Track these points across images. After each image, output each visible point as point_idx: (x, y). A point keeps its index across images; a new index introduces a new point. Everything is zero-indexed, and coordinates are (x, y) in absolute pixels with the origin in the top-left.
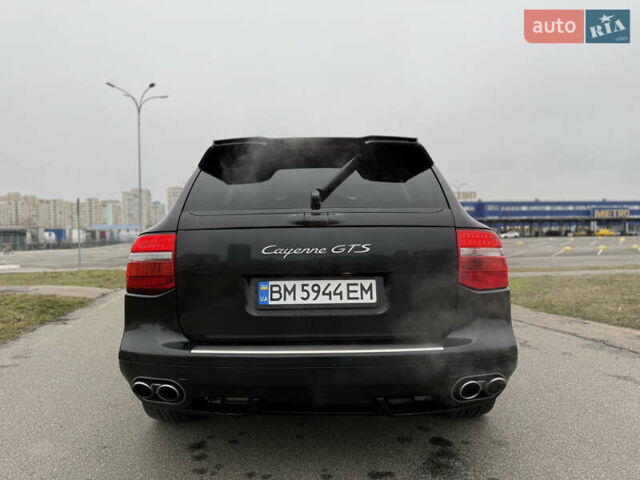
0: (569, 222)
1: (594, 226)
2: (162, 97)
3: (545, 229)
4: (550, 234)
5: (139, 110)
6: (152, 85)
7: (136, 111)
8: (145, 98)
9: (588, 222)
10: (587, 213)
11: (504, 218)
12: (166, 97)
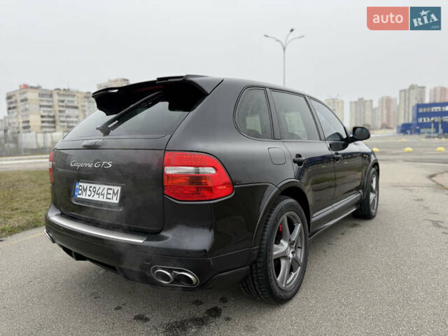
2: (300, 38)
5: (284, 49)
6: (292, 30)
7: (283, 50)
8: (288, 40)
12: (302, 37)
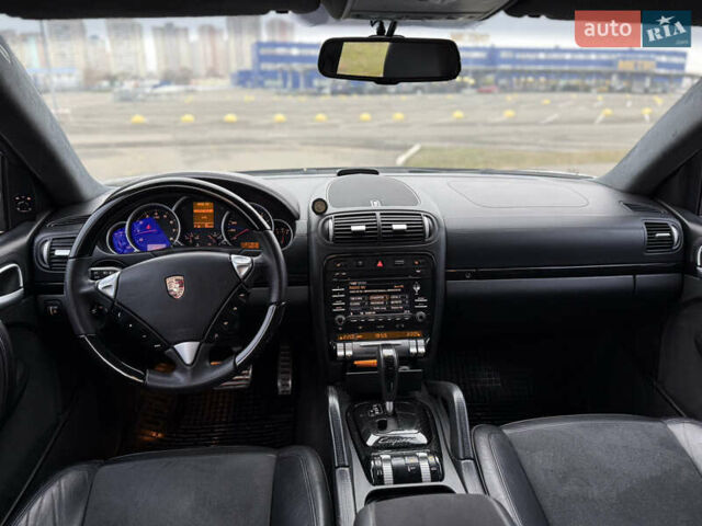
0: (589, 74)
1: (615, 81)
3: (562, 82)
4: (569, 89)
9: (608, 76)
10: (609, 63)
11: (518, 67)
